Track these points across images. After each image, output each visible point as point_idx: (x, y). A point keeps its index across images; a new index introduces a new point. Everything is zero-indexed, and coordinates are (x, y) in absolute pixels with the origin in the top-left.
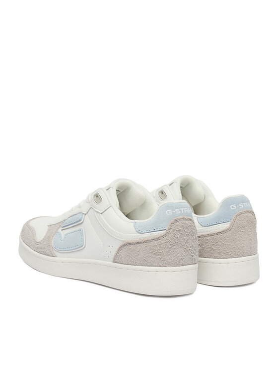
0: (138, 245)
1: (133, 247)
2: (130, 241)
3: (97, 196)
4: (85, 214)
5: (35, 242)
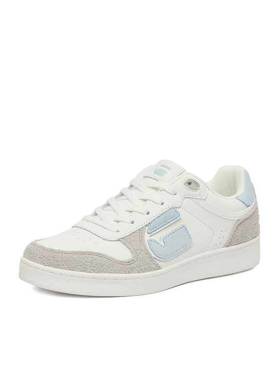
3: (189, 184)
4: (178, 208)
5: (122, 263)
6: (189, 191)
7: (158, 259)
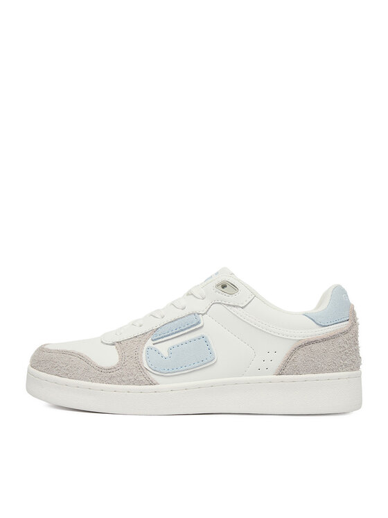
0: (322, 343)
1: (314, 346)
2: (311, 338)
3: (224, 286)
4: (203, 315)
5: (101, 369)
6: (221, 296)
7: (153, 372)
